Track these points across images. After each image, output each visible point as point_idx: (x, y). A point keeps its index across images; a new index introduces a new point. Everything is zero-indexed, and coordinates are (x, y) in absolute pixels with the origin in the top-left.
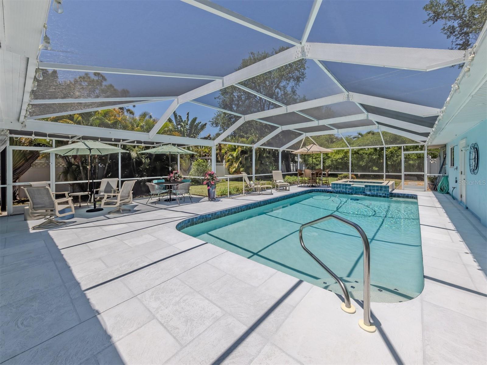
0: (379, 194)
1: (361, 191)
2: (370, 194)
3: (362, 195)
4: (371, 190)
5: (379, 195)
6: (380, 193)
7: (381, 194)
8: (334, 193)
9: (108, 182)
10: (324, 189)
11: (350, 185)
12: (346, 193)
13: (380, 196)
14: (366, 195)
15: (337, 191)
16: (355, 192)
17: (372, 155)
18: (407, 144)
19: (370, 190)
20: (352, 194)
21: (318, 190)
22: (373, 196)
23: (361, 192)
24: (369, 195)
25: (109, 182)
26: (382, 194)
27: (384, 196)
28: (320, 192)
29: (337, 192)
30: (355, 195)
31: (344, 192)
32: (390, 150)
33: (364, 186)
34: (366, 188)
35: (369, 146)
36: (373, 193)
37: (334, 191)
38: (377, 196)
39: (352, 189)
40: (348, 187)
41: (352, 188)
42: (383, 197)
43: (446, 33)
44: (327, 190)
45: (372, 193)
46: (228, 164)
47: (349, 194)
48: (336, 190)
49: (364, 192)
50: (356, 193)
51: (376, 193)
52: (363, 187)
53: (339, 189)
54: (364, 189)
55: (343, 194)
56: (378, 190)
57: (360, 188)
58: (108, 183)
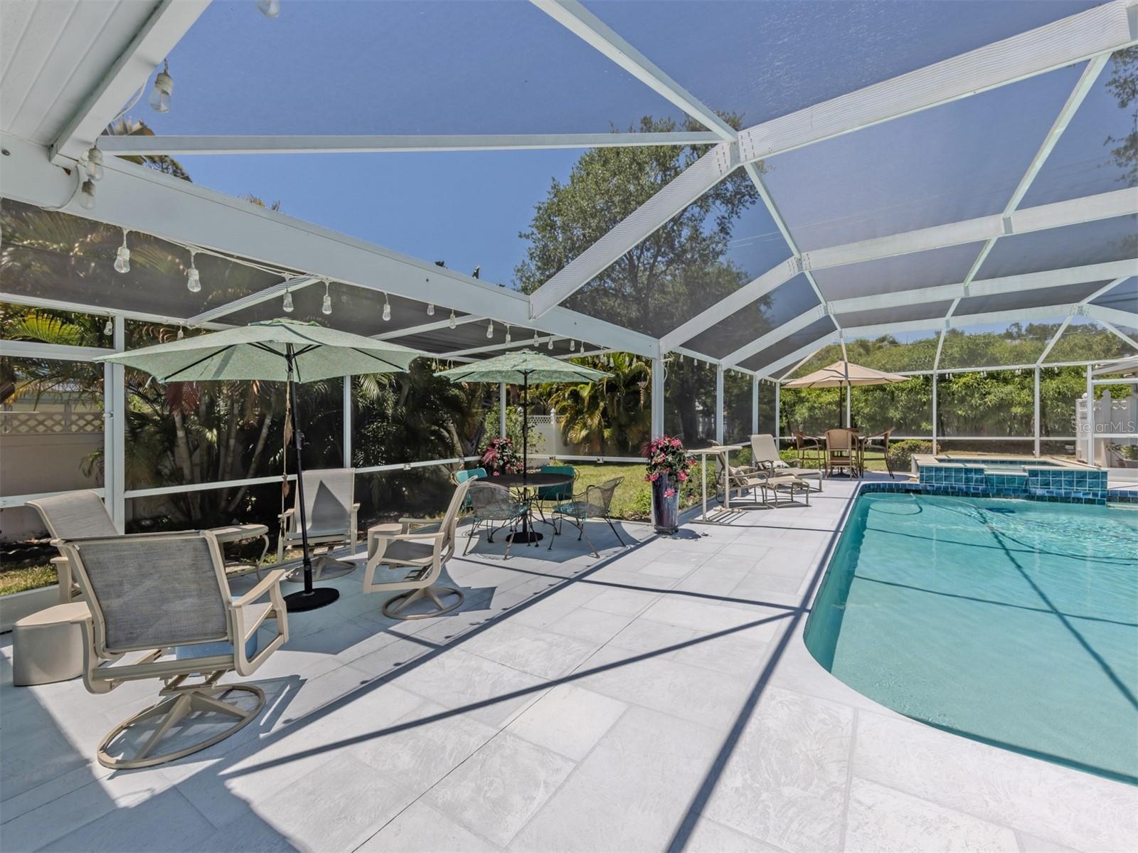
0: (1073, 495)
1: (1020, 488)
2: (1046, 495)
3: (1018, 497)
4: (1048, 484)
5: (1074, 498)
6: (1077, 492)
7: (1081, 495)
8: (928, 492)
9: (321, 482)
10: (895, 484)
11: (981, 471)
12: (967, 494)
13: (1076, 500)
14: (1032, 497)
15: (939, 488)
16: (995, 491)
17: (918, 393)
18: (1004, 365)
19: (1046, 485)
20: (986, 495)
21: (879, 485)
22: (1053, 499)
23: (1015, 491)
24: (1041, 498)
25: (324, 482)
26: (1084, 494)
27: (1089, 499)
28: (883, 490)
29: (937, 492)
30: (994, 499)
31: (960, 489)
32: (963, 380)
33: (1026, 474)
34: (1034, 478)
35: (909, 370)
36: (1055, 491)
37: (929, 488)
38: (1066, 499)
39: (986, 482)
40: (974, 476)
41: (988, 480)
42: (1085, 503)
43: (1119, 95)
44: (905, 485)
45: (1052, 492)
46: (563, 419)
47: (976, 495)
48: (935, 485)
49: (1026, 491)
50: (998, 494)
51: (1063, 491)
52: (1025, 476)
53: (944, 484)
54: (1027, 481)
55: (958, 495)
56: (1070, 483)
57: (1012, 479)
58: (322, 485)
